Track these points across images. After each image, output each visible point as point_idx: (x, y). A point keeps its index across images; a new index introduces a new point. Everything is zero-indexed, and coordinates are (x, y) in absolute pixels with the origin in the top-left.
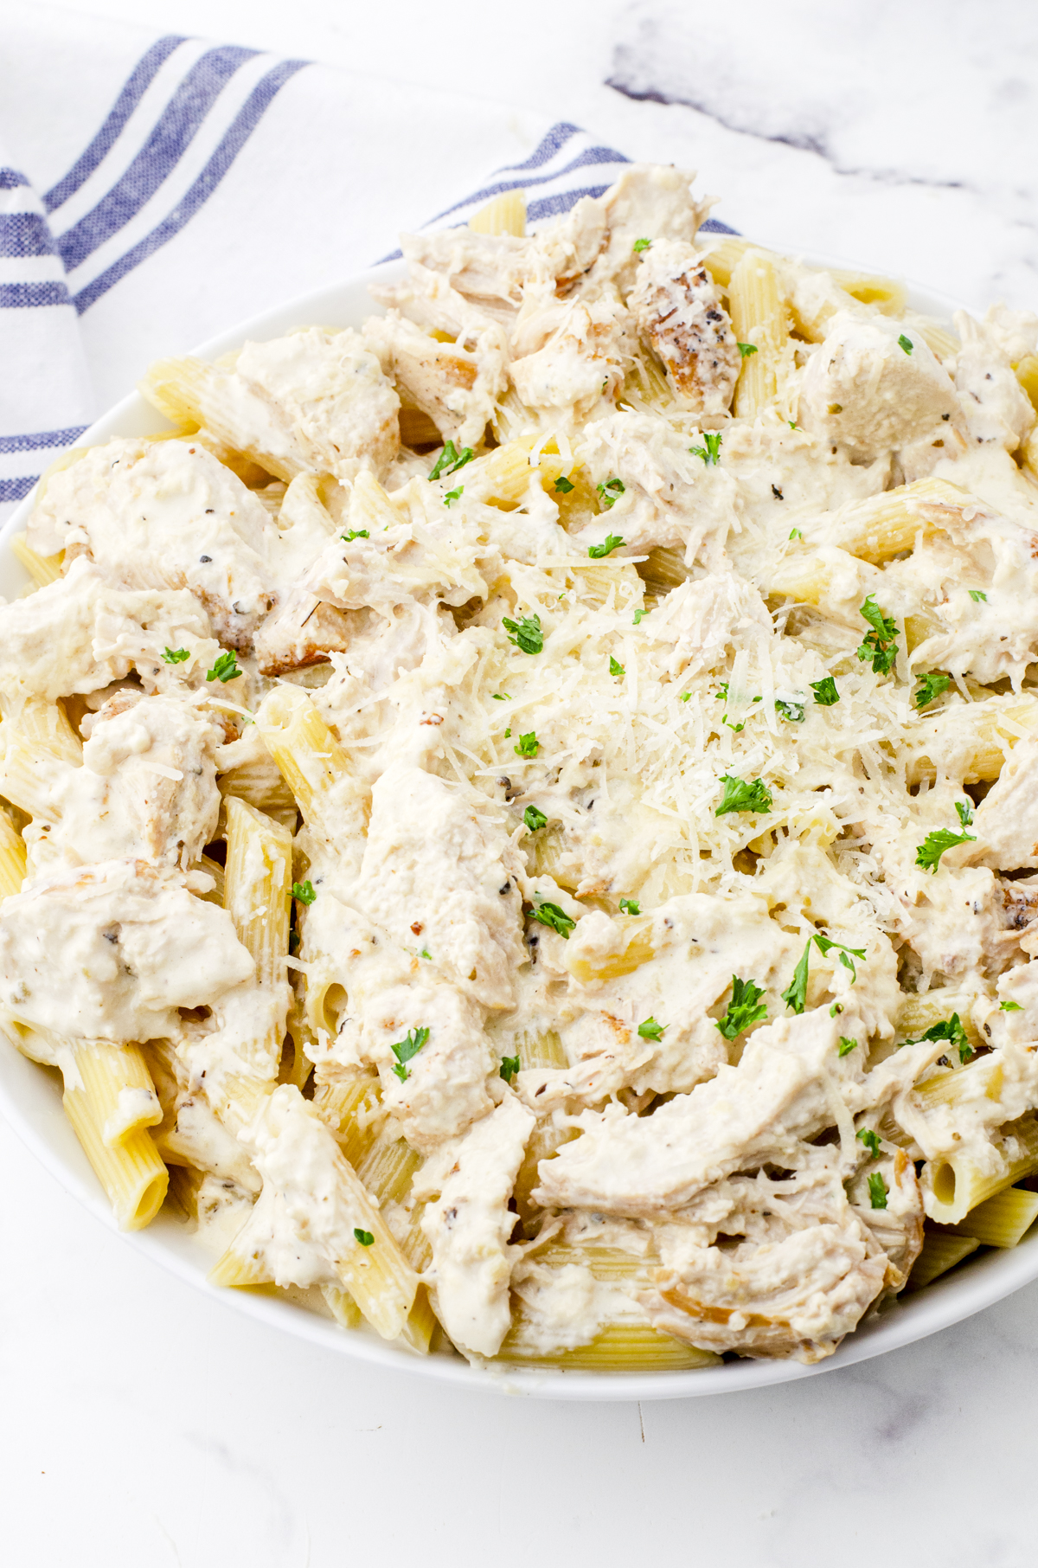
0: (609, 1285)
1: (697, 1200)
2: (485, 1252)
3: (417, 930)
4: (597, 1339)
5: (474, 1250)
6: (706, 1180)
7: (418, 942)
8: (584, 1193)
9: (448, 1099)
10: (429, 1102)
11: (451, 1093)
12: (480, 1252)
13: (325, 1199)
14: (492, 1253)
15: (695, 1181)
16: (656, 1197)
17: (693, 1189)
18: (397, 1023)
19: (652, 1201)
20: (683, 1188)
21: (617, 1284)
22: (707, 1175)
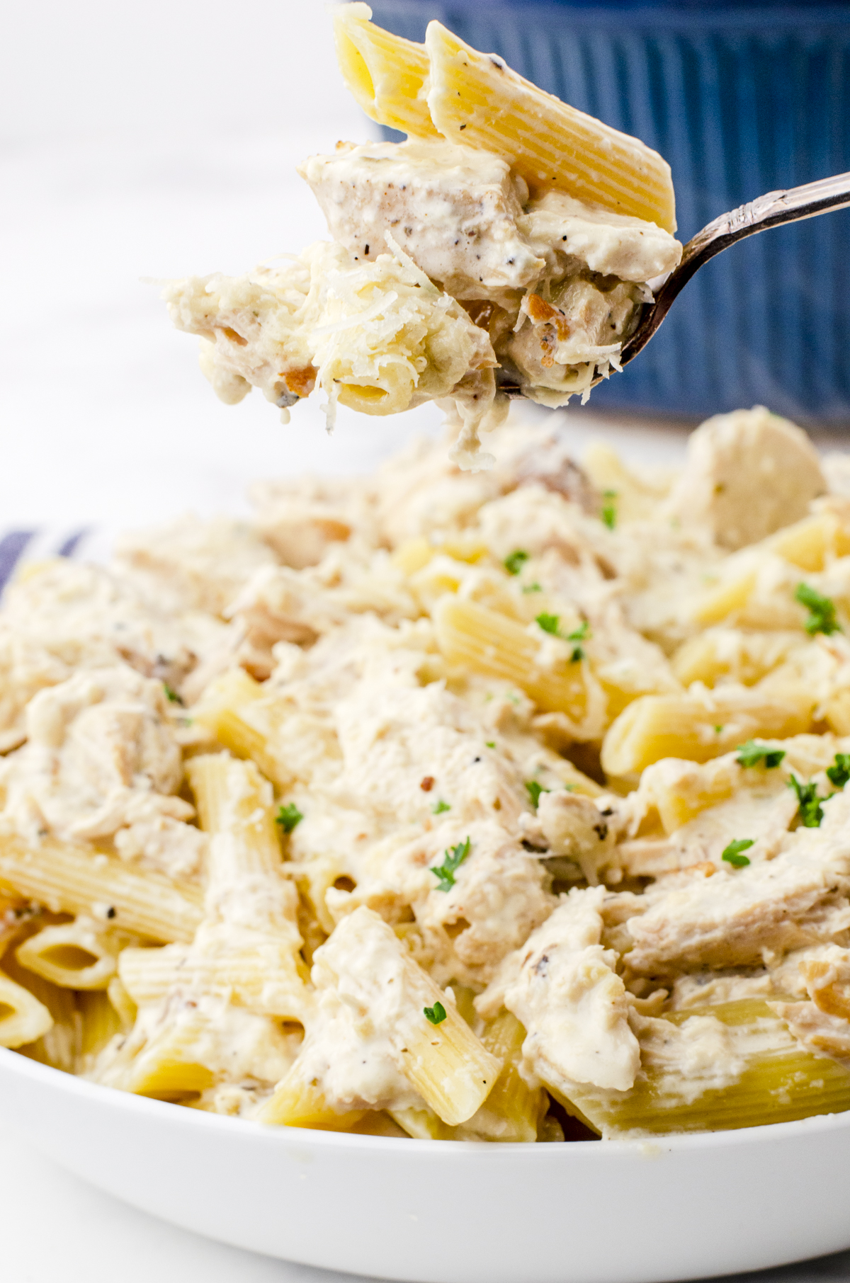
0: (745, 1029)
1: (819, 913)
2: (594, 974)
3: (428, 785)
4: (747, 1077)
5: (581, 972)
6: (826, 886)
7: (431, 798)
8: (688, 931)
9: (506, 895)
10: (484, 900)
11: (508, 885)
12: (588, 974)
13: (391, 981)
14: (601, 974)
15: (814, 887)
16: (777, 903)
17: (814, 897)
18: (428, 855)
19: (772, 907)
20: (800, 894)
21: (753, 1026)
22: (825, 879)
